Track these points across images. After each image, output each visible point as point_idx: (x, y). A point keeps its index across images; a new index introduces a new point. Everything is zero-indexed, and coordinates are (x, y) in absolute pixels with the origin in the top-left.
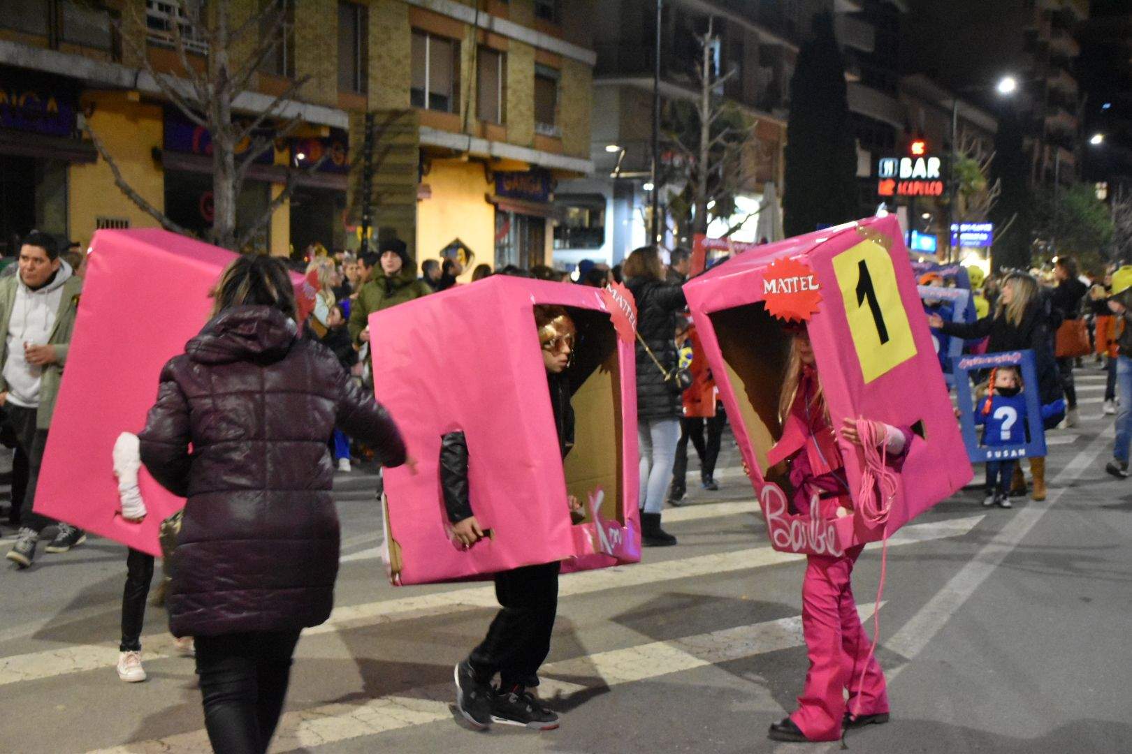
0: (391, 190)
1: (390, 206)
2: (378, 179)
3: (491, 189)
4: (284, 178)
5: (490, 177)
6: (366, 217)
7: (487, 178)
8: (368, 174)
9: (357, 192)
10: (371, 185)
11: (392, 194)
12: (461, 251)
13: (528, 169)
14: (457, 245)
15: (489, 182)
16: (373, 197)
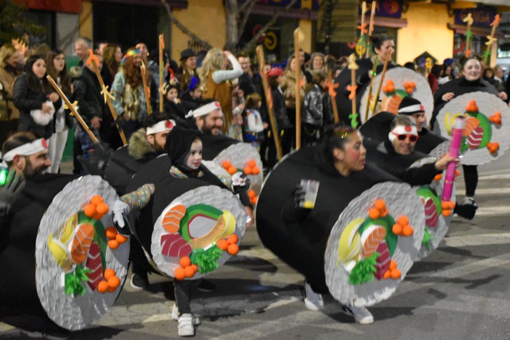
0: (343, 19)
1: (341, 29)
2: (335, 13)
3: (451, 21)
4: (306, 16)
5: (451, 12)
6: (327, 36)
7: (449, 13)
8: (329, 10)
9: (323, 21)
10: (330, 17)
11: (343, 21)
12: (428, 59)
13: (475, 6)
14: (426, 55)
15: (450, 16)
16: (332, 24)
